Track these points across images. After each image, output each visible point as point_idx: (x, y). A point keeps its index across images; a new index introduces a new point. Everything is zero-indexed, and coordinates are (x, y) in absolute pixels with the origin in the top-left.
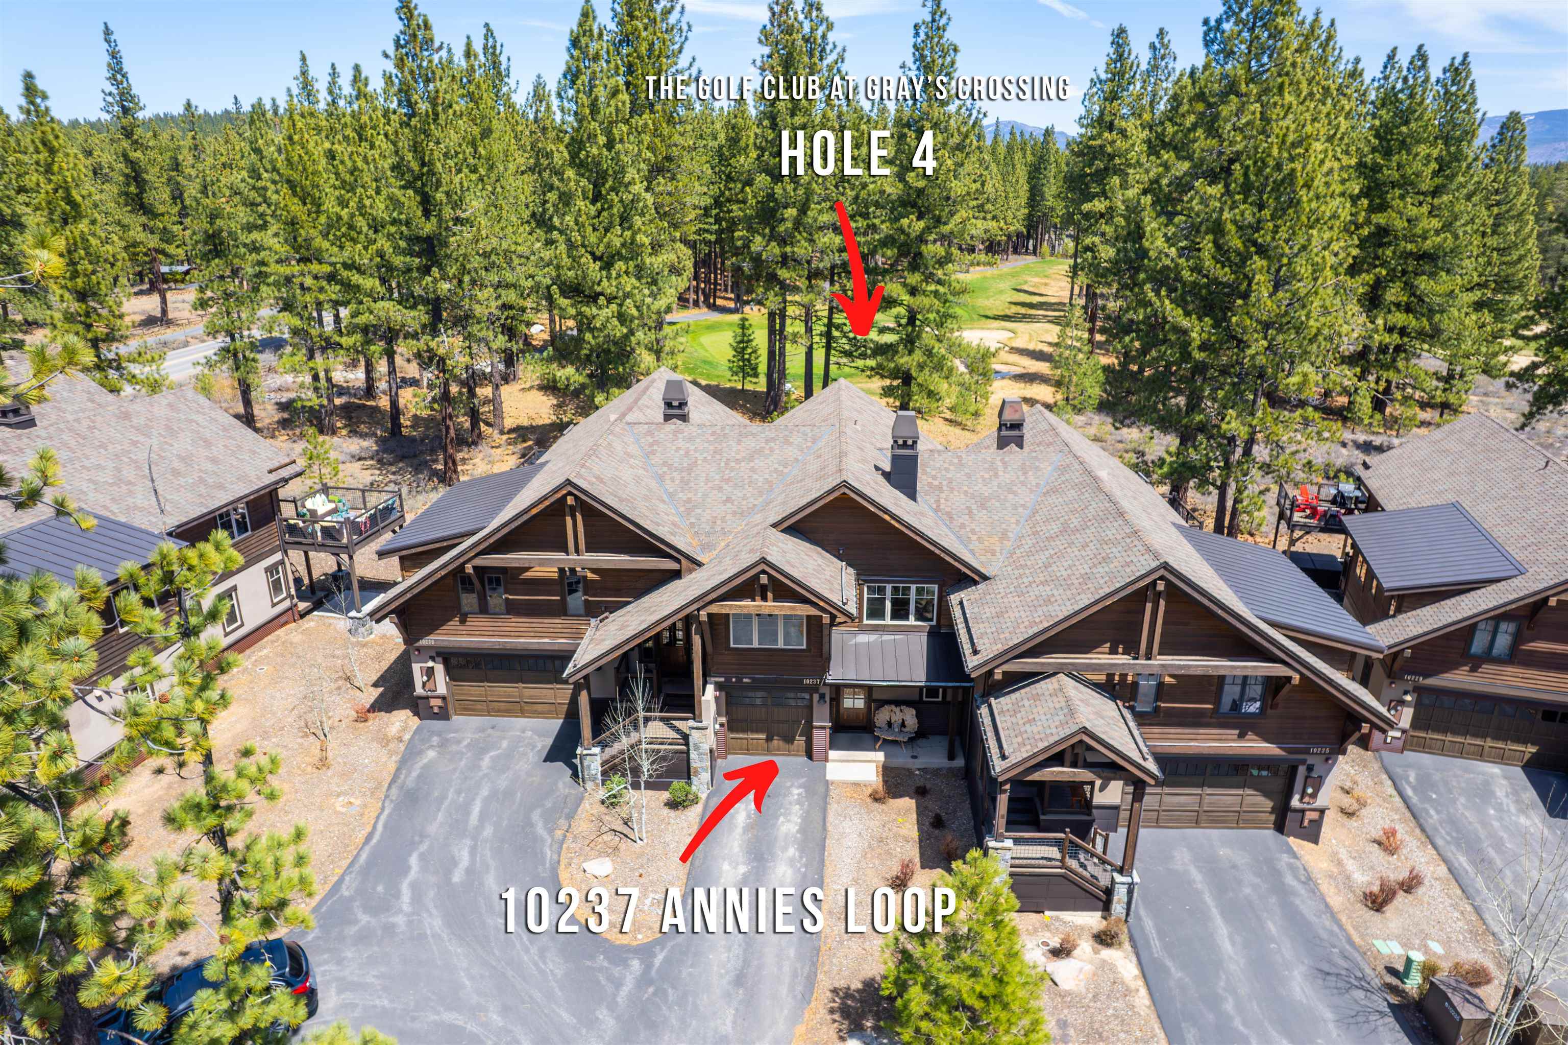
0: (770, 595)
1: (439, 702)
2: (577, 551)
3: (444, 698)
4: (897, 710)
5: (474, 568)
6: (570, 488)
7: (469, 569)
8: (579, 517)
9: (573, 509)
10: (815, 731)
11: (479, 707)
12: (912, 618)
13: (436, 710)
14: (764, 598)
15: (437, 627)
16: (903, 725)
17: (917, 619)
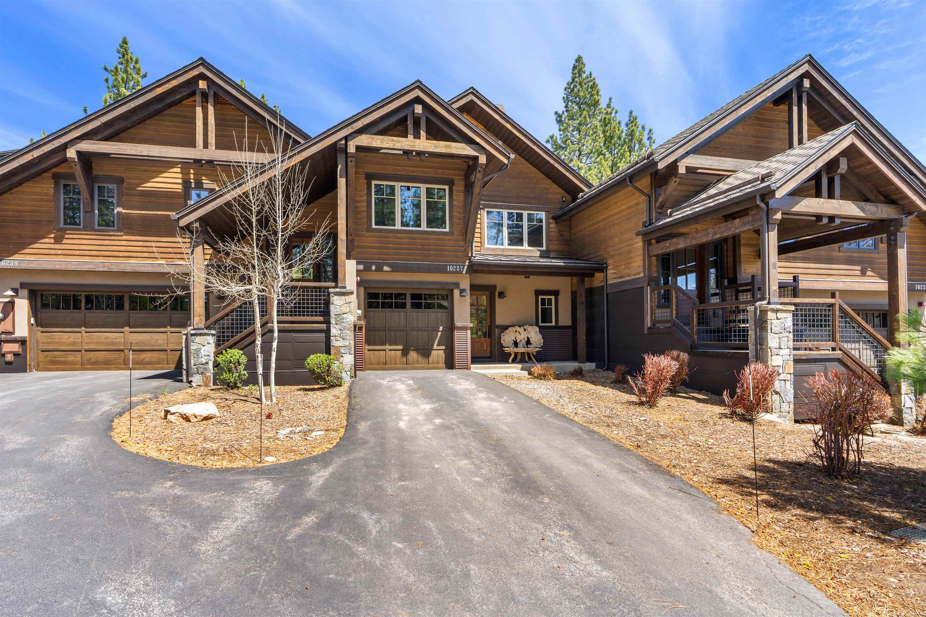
0: (423, 134)
1: (15, 347)
2: (206, 146)
3: (23, 342)
4: (521, 330)
5: (79, 153)
6: (202, 69)
7: (71, 153)
8: (211, 109)
9: (205, 96)
10: (456, 333)
11: (71, 358)
12: (525, 244)
13: (9, 358)
14: (417, 136)
15: (25, 246)
16: (528, 342)
17: (529, 245)
